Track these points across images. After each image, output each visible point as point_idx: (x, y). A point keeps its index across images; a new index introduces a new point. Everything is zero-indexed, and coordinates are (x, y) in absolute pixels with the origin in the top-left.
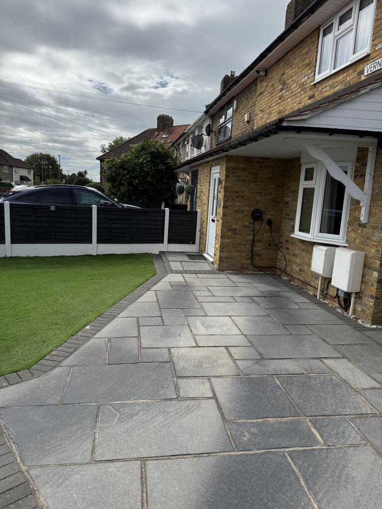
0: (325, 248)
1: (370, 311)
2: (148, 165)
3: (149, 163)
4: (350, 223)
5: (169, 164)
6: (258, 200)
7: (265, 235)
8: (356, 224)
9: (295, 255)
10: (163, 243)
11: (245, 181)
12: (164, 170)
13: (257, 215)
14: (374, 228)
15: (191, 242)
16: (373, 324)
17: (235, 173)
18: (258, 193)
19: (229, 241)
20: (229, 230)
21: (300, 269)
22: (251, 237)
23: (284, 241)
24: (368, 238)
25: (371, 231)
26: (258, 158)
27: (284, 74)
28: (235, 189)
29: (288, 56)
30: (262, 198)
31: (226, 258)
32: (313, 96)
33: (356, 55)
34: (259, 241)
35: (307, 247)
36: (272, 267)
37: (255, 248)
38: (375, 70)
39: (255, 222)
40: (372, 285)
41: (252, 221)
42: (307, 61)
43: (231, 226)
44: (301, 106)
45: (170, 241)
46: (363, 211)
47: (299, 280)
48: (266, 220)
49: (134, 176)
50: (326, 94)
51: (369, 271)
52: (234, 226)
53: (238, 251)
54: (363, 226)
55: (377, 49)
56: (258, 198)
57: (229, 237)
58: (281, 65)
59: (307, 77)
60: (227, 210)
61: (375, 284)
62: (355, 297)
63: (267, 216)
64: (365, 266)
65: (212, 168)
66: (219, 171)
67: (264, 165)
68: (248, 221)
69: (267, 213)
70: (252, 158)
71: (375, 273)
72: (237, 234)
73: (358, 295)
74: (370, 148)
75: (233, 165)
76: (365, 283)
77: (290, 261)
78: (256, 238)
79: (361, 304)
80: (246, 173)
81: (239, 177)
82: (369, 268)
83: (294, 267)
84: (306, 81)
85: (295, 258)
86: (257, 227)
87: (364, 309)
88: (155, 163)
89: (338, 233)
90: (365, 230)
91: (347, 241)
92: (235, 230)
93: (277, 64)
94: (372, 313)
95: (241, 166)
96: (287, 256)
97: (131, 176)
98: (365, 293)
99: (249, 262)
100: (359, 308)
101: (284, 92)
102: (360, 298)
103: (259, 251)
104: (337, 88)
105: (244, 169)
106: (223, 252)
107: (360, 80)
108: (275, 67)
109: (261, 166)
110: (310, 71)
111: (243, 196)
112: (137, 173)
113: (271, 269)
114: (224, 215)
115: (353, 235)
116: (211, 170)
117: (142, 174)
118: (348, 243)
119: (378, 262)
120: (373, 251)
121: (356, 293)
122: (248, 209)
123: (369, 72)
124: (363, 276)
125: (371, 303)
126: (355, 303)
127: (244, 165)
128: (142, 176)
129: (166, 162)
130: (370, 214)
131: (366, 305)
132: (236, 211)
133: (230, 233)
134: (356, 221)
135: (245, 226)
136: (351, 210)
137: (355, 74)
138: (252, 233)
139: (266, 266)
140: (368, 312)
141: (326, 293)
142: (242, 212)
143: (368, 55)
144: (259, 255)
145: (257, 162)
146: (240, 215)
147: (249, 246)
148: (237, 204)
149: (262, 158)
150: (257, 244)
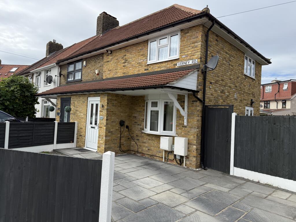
0: (168, 138)
1: (194, 163)
2: (18, 92)
3: (19, 91)
4: (177, 126)
5: (32, 92)
6: (122, 116)
7: (125, 133)
8: (181, 126)
9: (145, 143)
10: (53, 144)
11: (116, 106)
12: (29, 96)
13: (122, 123)
14: (191, 128)
15: (71, 142)
16: (196, 168)
17: (111, 102)
18: (122, 112)
19: (109, 138)
20: (109, 132)
21: (149, 149)
22: (119, 135)
23: (135, 136)
24: (188, 132)
25: (189, 129)
26: (121, 95)
27: (126, 55)
28: (112, 110)
29: (128, 48)
30: (124, 115)
31: (108, 148)
32: (148, 69)
33: (171, 57)
34: (123, 137)
35: (152, 138)
36: (128, 150)
37: (121, 141)
38: (183, 65)
39: (122, 127)
40: (194, 151)
41: (120, 127)
42: (141, 53)
43: (110, 130)
44: (140, 72)
45: (58, 142)
46: (185, 121)
47: (149, 155)
48: (126, 126)
49: (6, 99)
50: (156, 70)
51: (191, 146)
52: (111, 130)
53: (113, 144)
54: (185, 127)
55: (182, 57)
56: (122, 115)
57: (109, 136)
58: (122, 51)
59: (142, 60)
60: (108, 121)
61: (195, 151)
62: (186, 158)
63: (126, 124)
64: (188, 144)
65: (89, 98)
66: (99, 100)
67: (124, 98)
68: (118, 126)
69: (126, 122)
70: (119, 95)
71: (194, 146)
72: (113, 134)
73: (187, 157)
74: (186, 96)
75: (110, 97)
76: (190, 151)
77: (140, 146)
78: (122, 135)
79: (189, 161)
80: (116, 102)
81: (113, 104)
82: (191, 144)
83: (144, 148)
84: (142, 62)
85: (144, 144)
86: (122, 130)
87: (191, 162)
88: (23, 91)
89: (172, 130)
90: (186, 129)
91: (177, 134)
92: (112, 132)
93: (119, 50)
94: (195, 164)
95: (114, 98)
96: (138, 143)
97: (4, 99)
98: (190, 155)
99: (119, 149)
100: (188, 163)
101: (126, 64)
102: (188, 158)
103: (123, 142)
104: (162, 69)
105: (116, 100)
106: (106, 145)
107: (175, 68)
108: (117, 51)
109: (123, 99)
110: (144, 58)
111: (115, 114)
112: (8, 97)
113: (128, 151)
114: (107, 124)
115: (180, 131)
116: (87, 99)
117: (13, 98)
118: (177, 135)
119: (195, 142)
120: (192, 137)
121: (186, 156)
122: (118, 121)
123: (180, 65)
124: (188, 148)
125: (194, 159)
126: (186, 161)
127: (116, 98)
128: (13, 99)
129: (30, 90)
130: (188, 122)
131: (191, 161)
132: (112, 122)
133: (110, 134)
134: (181, 125)
135: (116, 130)
136: (177, 120)
137: (172, 65)
138: (120, 133)
139: (126, 150)
140: (193, 164)
141: (168, 159)
142: (115, 122)
143: (179, 59)
144: (123, 145)
145: (121, 97)
146: (114, 124)
147: (118, 140)
148: (113, 118)
149: (123, 95)
150: (122, 139)
